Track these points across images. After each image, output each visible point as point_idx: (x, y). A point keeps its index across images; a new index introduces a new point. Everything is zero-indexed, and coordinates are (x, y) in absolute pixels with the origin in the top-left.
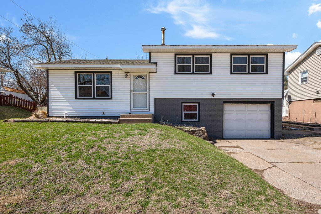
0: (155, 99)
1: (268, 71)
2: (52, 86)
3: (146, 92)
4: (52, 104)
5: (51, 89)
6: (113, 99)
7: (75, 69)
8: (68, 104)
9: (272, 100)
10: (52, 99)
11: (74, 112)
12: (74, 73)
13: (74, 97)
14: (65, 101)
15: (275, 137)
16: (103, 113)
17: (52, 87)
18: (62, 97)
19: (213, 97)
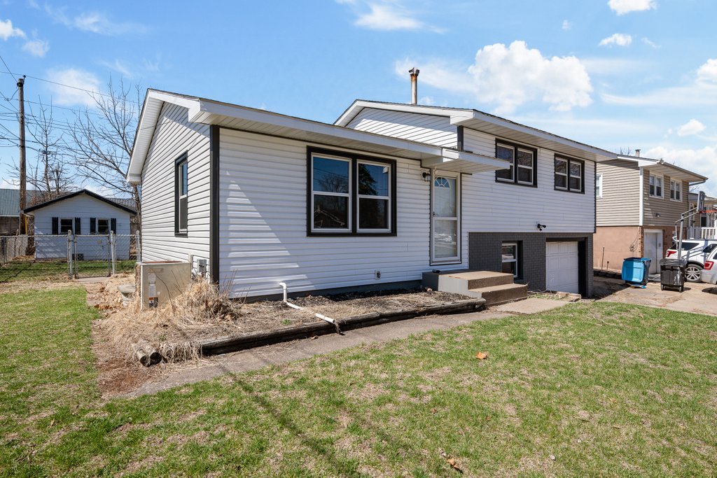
0: (471, 234)
1: (585, 189)
2: (232, 186)
3: (454, 219)
4: (231, 255)
5: (229, 200)
6: (398, 234)
7: (308, 138)
8: (286, 253)
9: (584, 236)
10: (232, 234)
11: (304, 276)
12: (305, 150)
13: (305, 228)
14: (277, 241)
15: (589, 295)
16: (378, 275)
17: (232, 194)
18: (267, 228)
19: (539, 231)
